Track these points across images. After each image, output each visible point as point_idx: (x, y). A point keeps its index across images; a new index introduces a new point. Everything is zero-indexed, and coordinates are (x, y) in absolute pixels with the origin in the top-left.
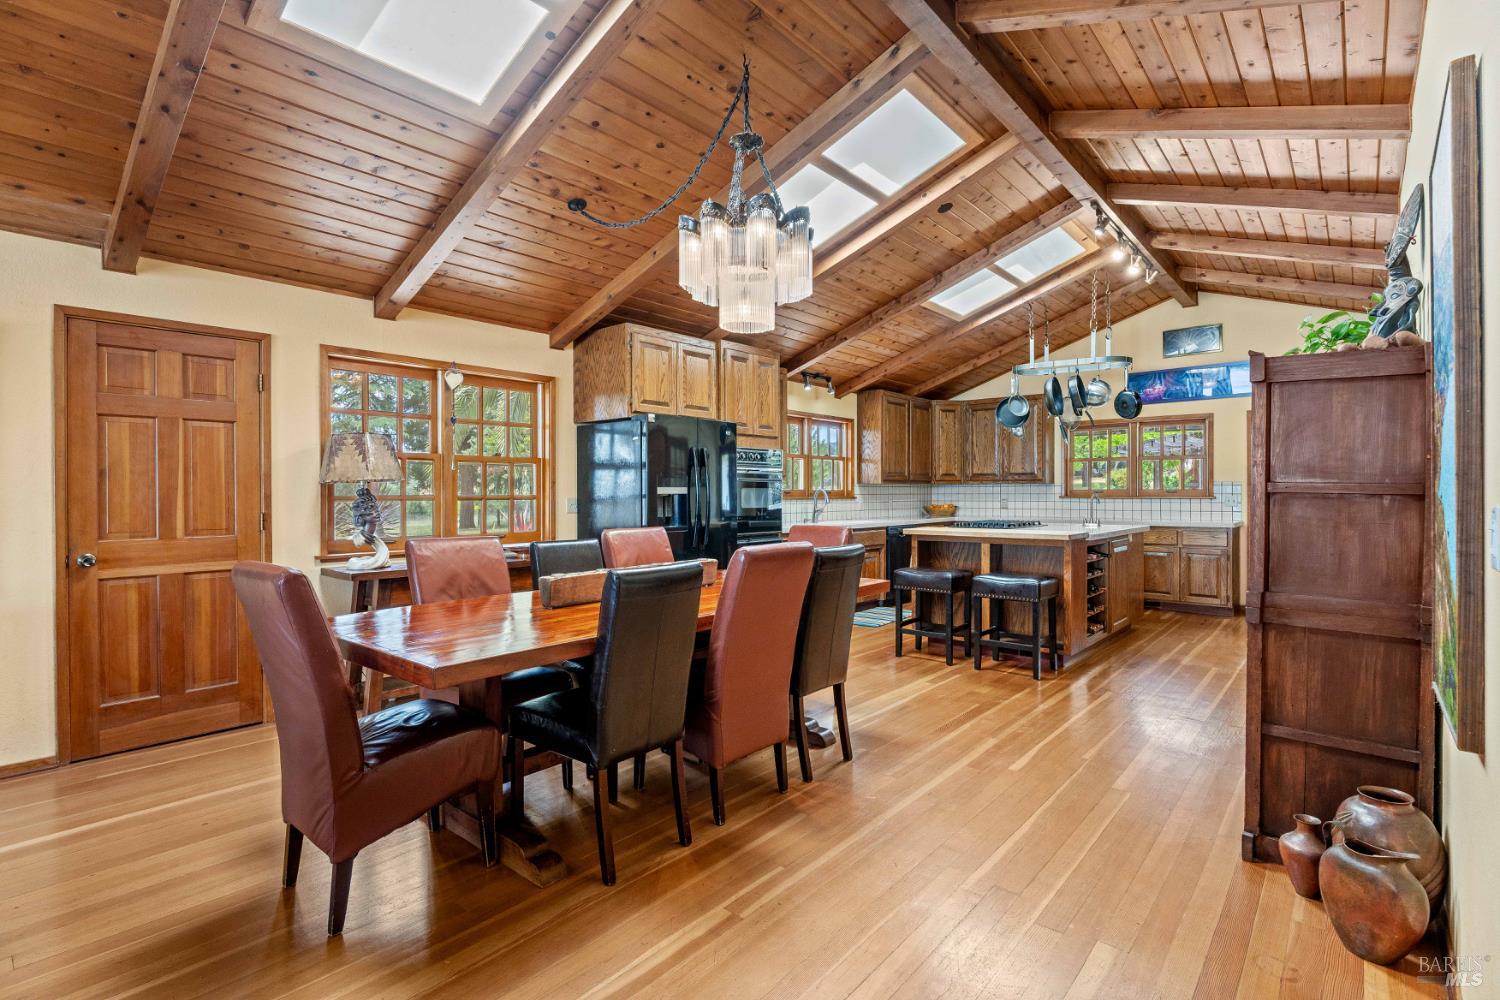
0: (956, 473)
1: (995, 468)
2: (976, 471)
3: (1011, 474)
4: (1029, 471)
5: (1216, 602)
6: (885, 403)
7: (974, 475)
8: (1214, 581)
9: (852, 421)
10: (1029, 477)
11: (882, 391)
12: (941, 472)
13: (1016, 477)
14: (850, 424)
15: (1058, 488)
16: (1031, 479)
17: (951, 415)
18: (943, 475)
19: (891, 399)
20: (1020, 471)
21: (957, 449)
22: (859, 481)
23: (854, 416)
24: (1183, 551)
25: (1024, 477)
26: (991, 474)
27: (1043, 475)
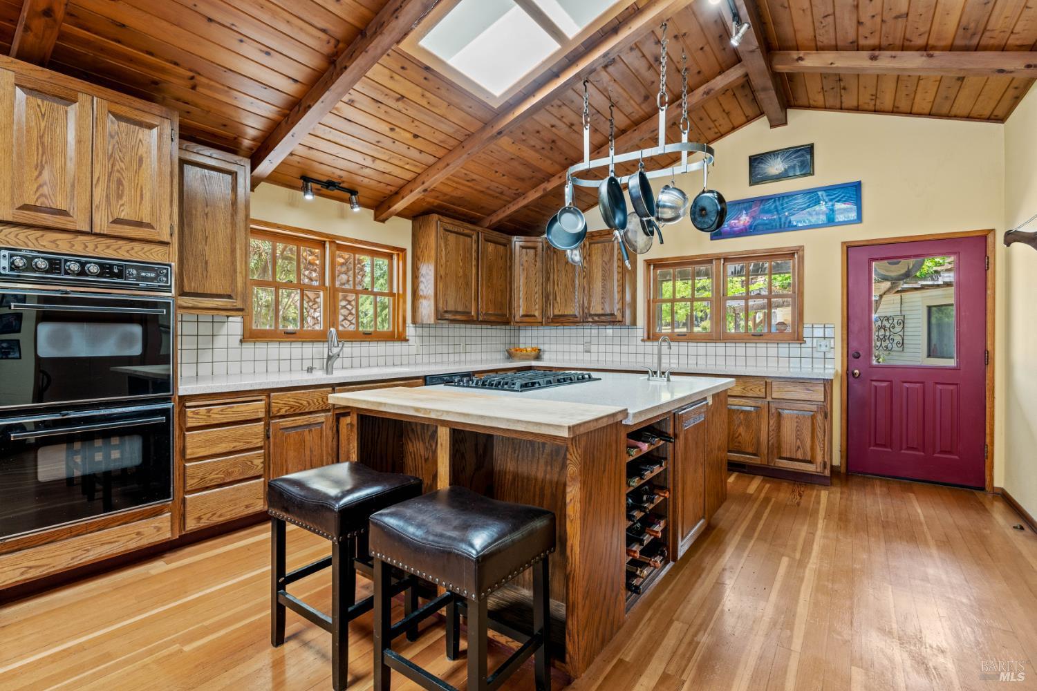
0: (537, 314)
1: (574, 309)
2: (557, 312)
3: (591, 315)
4: (608, 311)
5: (810, 468)
6: (441, 230)
7: (555, 316)
8: (808, 443)
9: (403, 250)
10: (608, 319)
11: (435, 217)
12: (521, 312)
13: (596, 318)
14: (401, 254)
15: (640, 330)
16: (610, 320)
17: (532, 252)
18: (523, 316)
19: (450, 228)
20: (600, 312)
21: (538, 289)
22: (414, 322)
23: (407, 244)
24: (772, 405)
25: (603, 318)
26: (571, 315)
27: (623, 316)
